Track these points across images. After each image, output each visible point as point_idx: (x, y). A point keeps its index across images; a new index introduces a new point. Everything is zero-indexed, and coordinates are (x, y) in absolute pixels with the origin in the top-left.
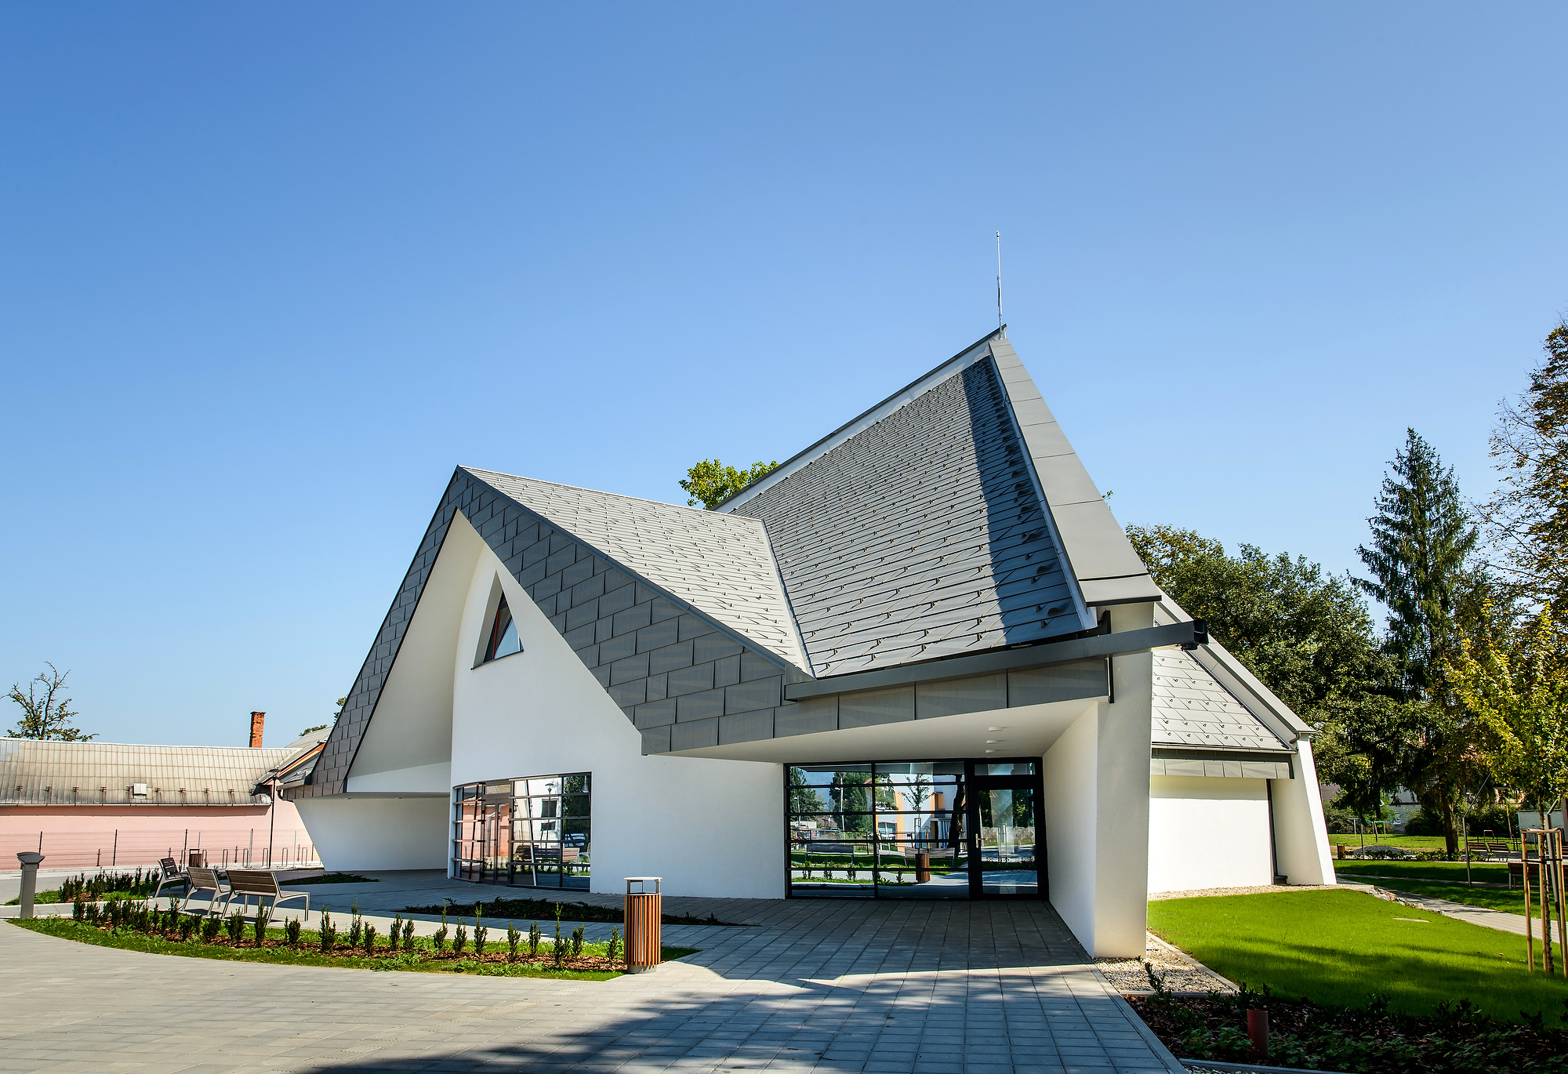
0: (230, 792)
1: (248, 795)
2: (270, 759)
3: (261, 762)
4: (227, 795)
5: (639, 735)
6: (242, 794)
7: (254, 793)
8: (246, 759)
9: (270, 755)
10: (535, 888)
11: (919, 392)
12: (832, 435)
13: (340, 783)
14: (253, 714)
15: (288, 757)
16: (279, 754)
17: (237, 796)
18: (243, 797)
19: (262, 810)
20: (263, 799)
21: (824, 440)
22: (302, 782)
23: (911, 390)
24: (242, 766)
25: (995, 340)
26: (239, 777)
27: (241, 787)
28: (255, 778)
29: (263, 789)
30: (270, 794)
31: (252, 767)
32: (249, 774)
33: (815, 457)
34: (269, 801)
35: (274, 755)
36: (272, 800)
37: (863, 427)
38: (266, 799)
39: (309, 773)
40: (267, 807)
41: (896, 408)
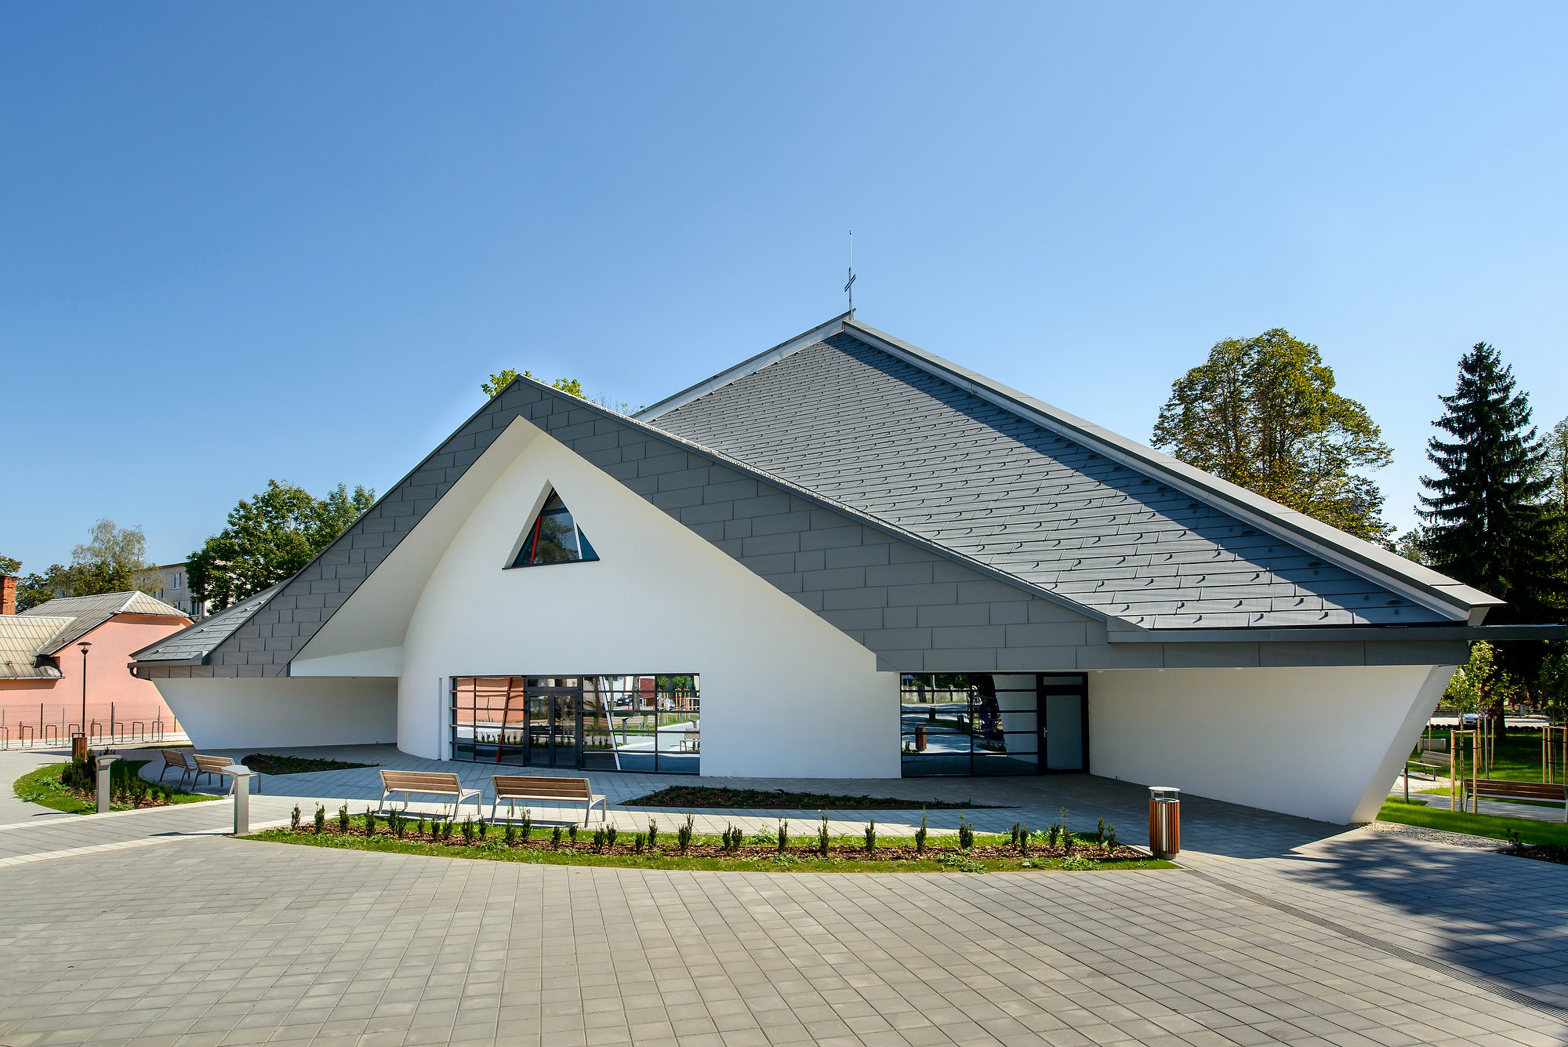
0: (8, 664)
1: (30, 668)
2: (43, 628)
3: (33, 632)
4: (4, 667)
5: (874, 656)
6: (23, 667)
7: (37, 666)
9: (40, 624)
11: (788, 352)
13: (279, 667)
15: (64, 627)
16: (52, 624)
17: (17, 668)
18: (25, 669)
19: (50, 683)
20: (50, 672)
21: (708, 381)
22: (196, 662)
23: (780, 349)
24: (11, 635)
25: (847, 320)
26: (12, 648)
27: (18, 658)
28: (31, 648)
29: (46, 660)
30: (57, 667)
31: (24, 636)
32: (23, 645)
33: (701, 394)
34: (58, 674)
35: (46, 624)
36: (61, 673)
37: (741, 375)
38: (53, 672)
39: (205, 653)
40: (55, 680)
41: (768, 363)
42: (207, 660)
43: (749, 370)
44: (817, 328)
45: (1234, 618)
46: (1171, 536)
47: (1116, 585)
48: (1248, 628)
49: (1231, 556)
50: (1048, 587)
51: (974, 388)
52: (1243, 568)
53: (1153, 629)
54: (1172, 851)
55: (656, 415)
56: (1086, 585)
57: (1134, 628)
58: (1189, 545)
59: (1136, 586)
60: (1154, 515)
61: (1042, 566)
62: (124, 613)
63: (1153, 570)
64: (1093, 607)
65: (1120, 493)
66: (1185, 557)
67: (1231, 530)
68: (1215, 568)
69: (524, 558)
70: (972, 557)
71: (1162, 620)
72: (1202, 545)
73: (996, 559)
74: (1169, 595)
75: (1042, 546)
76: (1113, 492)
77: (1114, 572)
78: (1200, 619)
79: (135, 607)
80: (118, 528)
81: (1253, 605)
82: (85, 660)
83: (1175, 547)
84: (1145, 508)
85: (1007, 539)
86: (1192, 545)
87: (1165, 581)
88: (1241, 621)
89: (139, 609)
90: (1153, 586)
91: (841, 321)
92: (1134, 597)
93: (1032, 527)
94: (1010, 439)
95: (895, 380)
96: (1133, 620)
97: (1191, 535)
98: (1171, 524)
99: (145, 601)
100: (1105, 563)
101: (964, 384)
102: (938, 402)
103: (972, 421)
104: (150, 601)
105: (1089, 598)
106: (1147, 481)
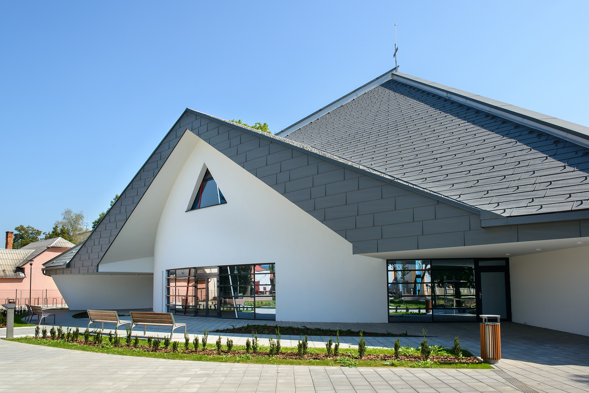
0: (4, 271)
1: (13, 273)
2: (20, 255)
3: (16, 256)
4: (2, 273)
5: (350, 245)
6: (10, 272)
7: (15, 272)
8: (8, 254)
9: (20, 253)
10: (237, 319)
11: (361, 93)
12: (320, 110)
13: (94, 267)
14: (7, 233)
15: (29, 254)
16: (25, 253)
17: (7, 273)
18: (10, 273)
19: (21, 280)
20: (21, 274)
21: (317, 112)
22: (65, 267)
23: (357, 92)
24: (7, 258)
25: (394, 72)
26: (7, 264)
27: (8, 269)
28: (14, 264)
29: (20, 269)
30: (24, 272)
31: (12, 258)
32: (11, 262)
33: (313, 119)
34: (24, 276)
35: (22, 253)
36: (25, 275)
37: (334, 107)
38: (22, 275)
39: (68, 262)
40: (23, 278)
41: (349, 100)
42: (68, 265)
43: (339, 105)
44: (377, 79)
45: (564, 206)
46: (538, 161)
47: (496, 193)
48: (571, 211)
49: (572, 169)
50: (455, 197)
51: (449, 95)
52: (578, 175)
53: (510, 216)
54: (495, 359)
55: (289, 133)
56: (478, 194)
57: (498, 216)
58: (547, 165)
59: (508, 192)
60: (531, 150)
61: (456, 186)
62: (52, 247)
63: (520, 182)
64: (477, 206)
65: (513, 140)
66: (543, 172)
67: (577, 153)
68: (560, 177)
69: (195, 205)
70: (418, 185)
71: (517, 211)
72: (555, 164)
73: (431, 185)
74: (526, 196)
75: (459, 175)
76: (510, 140)
77: (497, 185)
78: (541, 208)
79: (57, 245)
80: (73, 213)
81: (578, 197)
82: (31, 268)
83: (538, 167)
84: (525, 147)
85: (441, 173)
86: (549, 165)
87: (526, 188)
88: (568, 207)
89: (59, 245)
90: (518, 191)
91: (391, 73)
92: (504, 198)
93: (457, 165)
94: (460, 120)
95: (409, 98)
96: (498, 212)
97: (550, 159)
98: (540, 154)
99: (62, 241)
100: (493, 181)
101: (444, 94)
102: (428, 106)
103: (442, 113)
104: (64, 242)
105: (477, 202)
106: (532, 131)
